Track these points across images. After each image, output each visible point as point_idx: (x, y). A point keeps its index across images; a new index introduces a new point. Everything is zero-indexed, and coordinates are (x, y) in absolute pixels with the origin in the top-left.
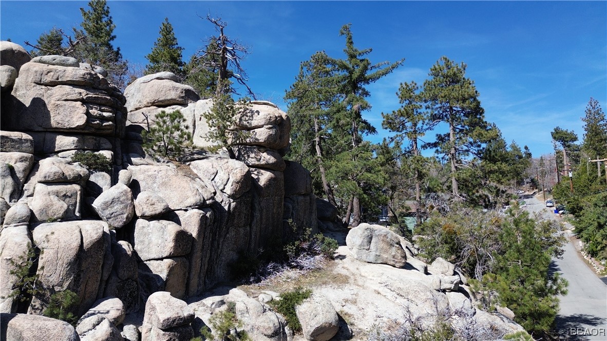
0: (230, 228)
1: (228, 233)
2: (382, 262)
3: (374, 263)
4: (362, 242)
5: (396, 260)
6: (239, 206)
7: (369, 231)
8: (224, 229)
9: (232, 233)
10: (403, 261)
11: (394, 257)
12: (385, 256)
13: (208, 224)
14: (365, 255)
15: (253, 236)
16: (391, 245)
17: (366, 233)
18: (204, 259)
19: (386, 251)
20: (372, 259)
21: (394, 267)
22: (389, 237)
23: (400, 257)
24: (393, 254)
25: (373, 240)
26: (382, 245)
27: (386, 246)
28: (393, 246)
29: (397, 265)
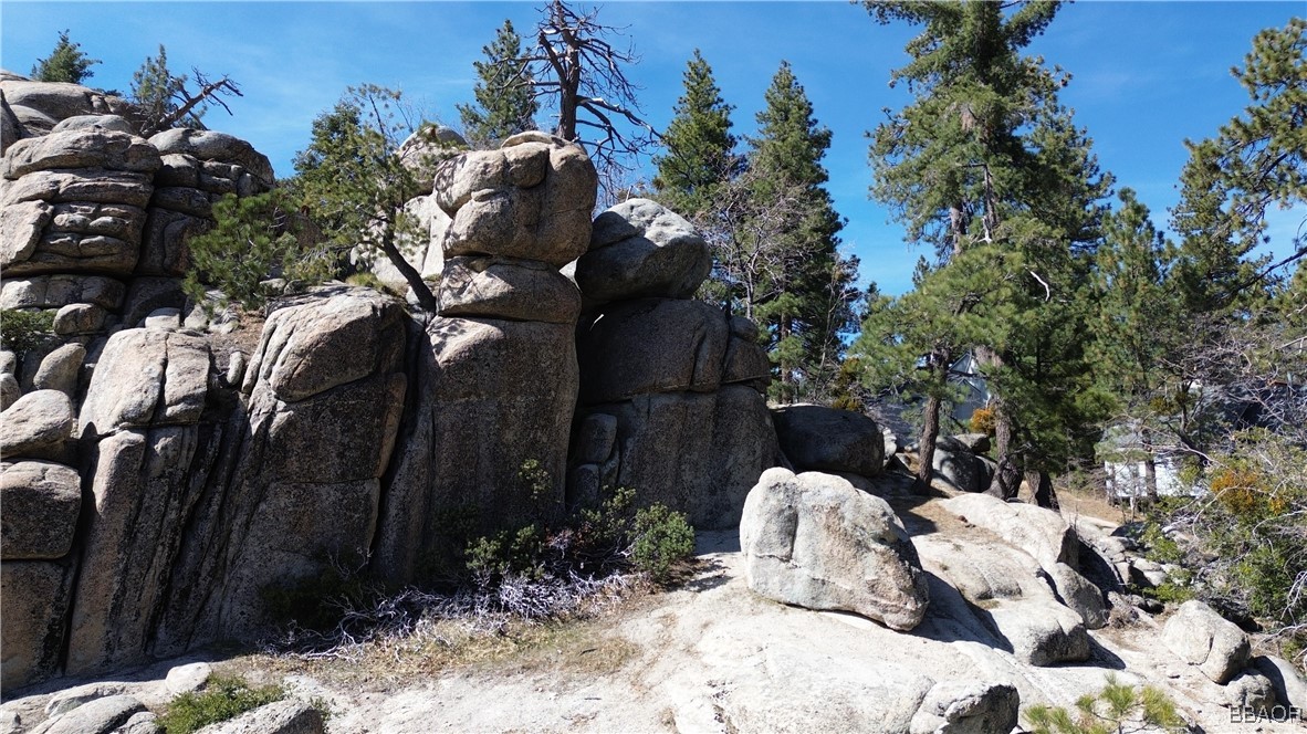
0: (273, 485)
1: (261, 498)
2: (835, 605)
3: (809, 609)
4: (765, 532)
5: (883, 602)
6: (307, 422)
7: (781, 496)
8: (245, 489)
9: (280, 500)
10: (909, 607)
11: (872, 587)
12: (844, 584)
13: (155, 472)
14: (776, 579)
15: (393, 511)
16: (859, 543)
17: (773, 502)
18: (134, 571)
19: (844, 568)
20: (799, 592)
21: (884, 625)
22: (848, 516)
23: (895, 592)
24: (870, 577)
25: (802, 528)
26: (827, 543)
27: (840, 550)
28: (869, 549)
29: (889, 618)
